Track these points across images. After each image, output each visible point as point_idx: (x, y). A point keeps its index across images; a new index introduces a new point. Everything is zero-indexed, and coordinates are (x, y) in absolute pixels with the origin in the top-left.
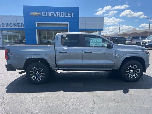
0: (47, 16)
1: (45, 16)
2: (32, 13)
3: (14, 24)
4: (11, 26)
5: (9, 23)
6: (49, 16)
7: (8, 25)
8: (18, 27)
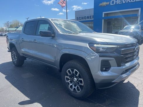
0: (115, 4)
1: (113, 4)
2: (101, 4)
3: (87, 16)
4: (85, 18)
5: (84, 16)
6: (117, 3)
7: (83, 18)
8: (90, 19)
